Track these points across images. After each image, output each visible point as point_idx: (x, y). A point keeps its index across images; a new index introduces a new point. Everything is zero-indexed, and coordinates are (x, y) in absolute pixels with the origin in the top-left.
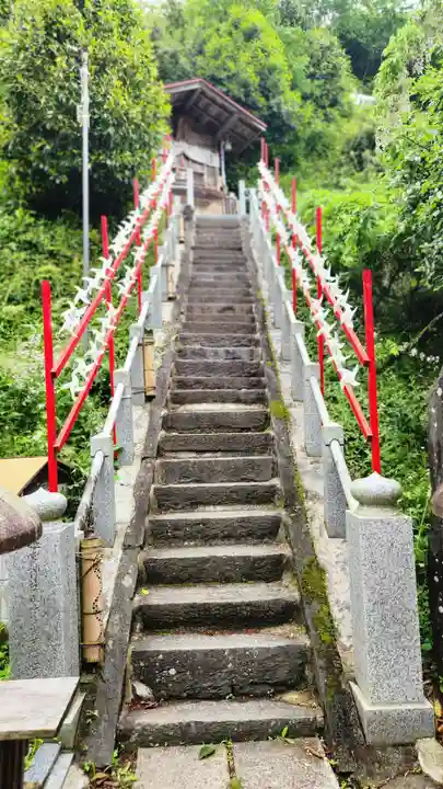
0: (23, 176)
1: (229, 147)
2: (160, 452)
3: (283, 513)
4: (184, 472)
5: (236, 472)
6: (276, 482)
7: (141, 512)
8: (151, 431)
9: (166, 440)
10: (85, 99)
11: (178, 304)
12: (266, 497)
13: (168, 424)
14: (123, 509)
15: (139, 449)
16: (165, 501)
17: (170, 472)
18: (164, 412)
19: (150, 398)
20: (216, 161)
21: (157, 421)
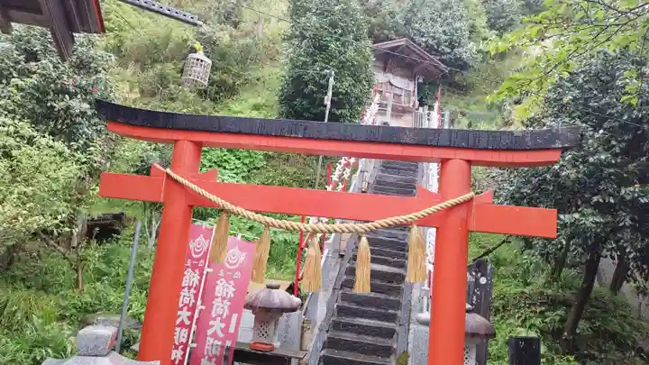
2: (342, 287)
3: (397, 327)
7: (329, 315)
10: (330, 94)
12: (392, 319)
16: (342, 311)
18: (348, 265)
19: (342, 256)
20: (412, 87)
21: (344, 270)
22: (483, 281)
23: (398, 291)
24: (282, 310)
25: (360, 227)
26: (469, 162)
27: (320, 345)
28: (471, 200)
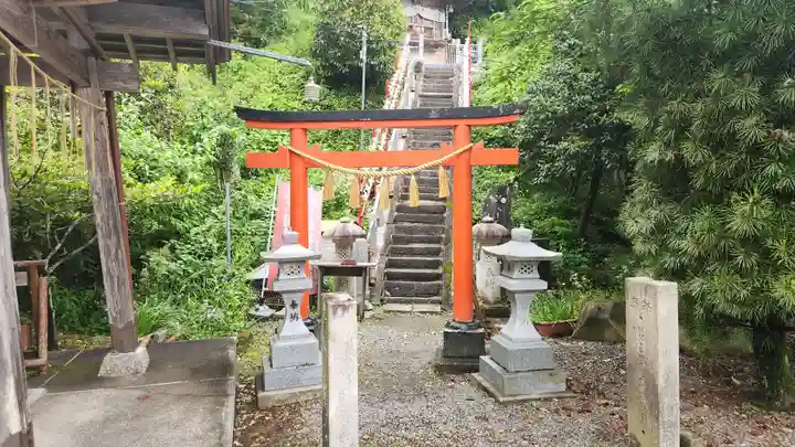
0: (324, 67)
1: (452, 10)
2: (395, 222)
3: (443, 247)
4: (405, 230)
5: (427, 231)
6: (443, 236)
7: (387, 243)
8: (391, 211)
9: (396, 217)
10: (365, 49)
11: (407, 141)
12: (438, 241)
13: (399, 209)
14: (380, 243)
15: (386, 219)
16: (397, 240)
17: (399, 229)
18: (397, 204)
19: (391, 197)
20: (443, 18)
21: (394, 209)
22: (504, 200)
23: (442, 221)
24: (355, 236)
25: (410, 170)
26: (470, 126)
27: (383, 265)
28: (471, 148)
